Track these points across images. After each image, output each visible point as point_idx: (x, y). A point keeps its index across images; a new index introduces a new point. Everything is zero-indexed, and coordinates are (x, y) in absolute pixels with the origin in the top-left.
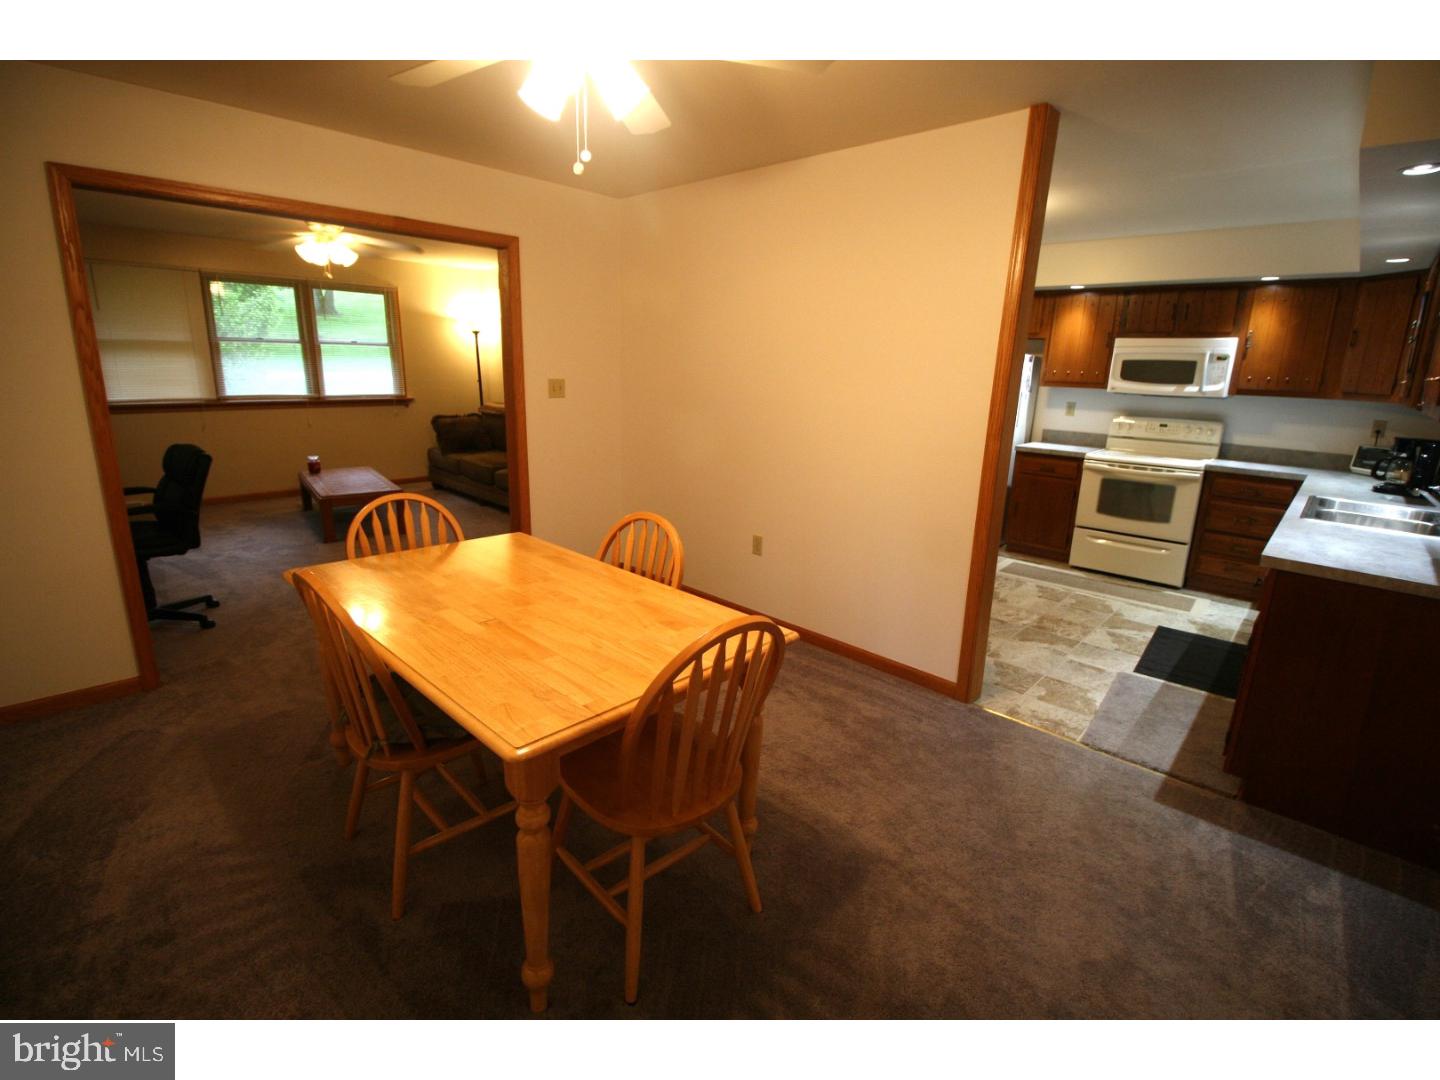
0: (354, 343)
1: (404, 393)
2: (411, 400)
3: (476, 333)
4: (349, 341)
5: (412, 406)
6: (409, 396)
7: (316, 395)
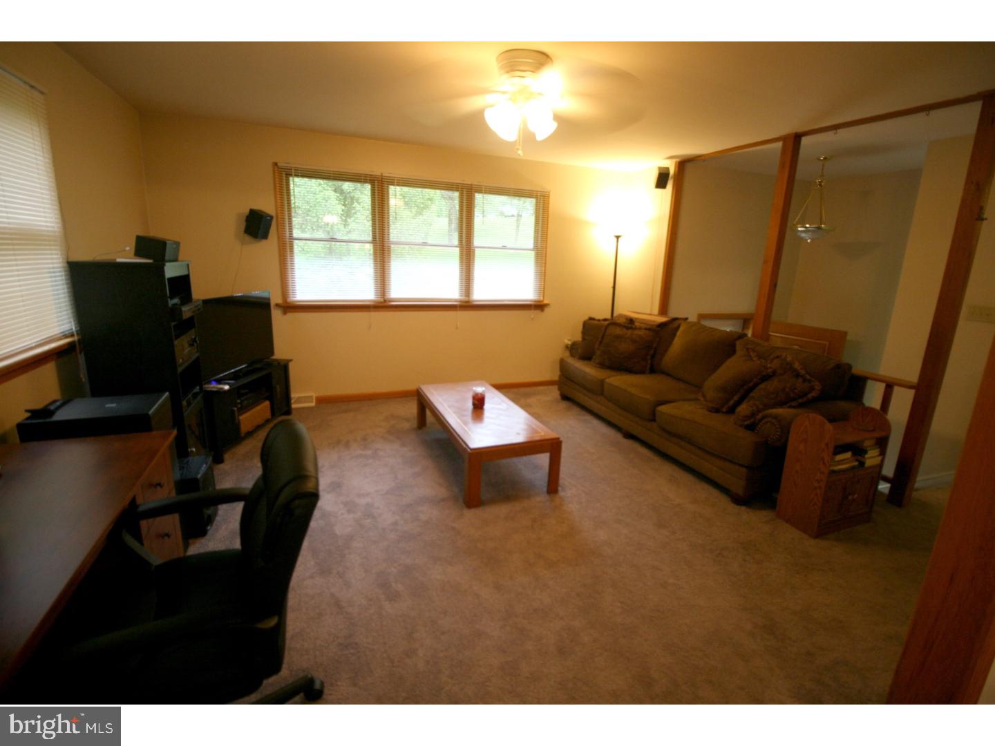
0: (504, 247)
1: (542, 299)
2: (547, 305)
3: (618, 237)
4: (500, 246)
5: (547, 310)
6: (546, 302)
7: (467, 299)
